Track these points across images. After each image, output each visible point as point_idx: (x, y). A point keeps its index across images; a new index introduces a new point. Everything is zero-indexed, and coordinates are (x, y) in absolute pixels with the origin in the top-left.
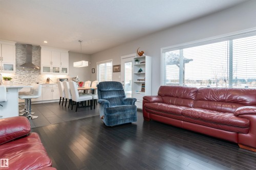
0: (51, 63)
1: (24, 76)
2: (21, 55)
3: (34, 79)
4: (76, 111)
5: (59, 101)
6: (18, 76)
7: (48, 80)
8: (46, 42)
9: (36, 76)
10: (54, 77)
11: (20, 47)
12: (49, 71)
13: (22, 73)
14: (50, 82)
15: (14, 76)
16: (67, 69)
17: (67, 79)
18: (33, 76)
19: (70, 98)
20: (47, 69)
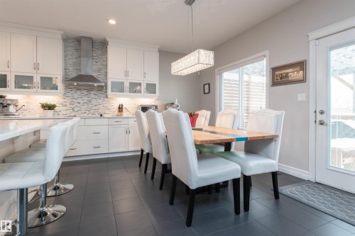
0: (127, 74)
1: (80, 100)
2: (75, 60)
3: (96, 108)
4: (189, 224)
5: (140, 153)
6: (68, 101)
7: (120, 109)
8: (112, 22)
9: (100, 101)
10: (131, 102)
11: (72, 44)
12: (122, 90)
13: (76, 95)
14: (125, 114)
15: (62, 101)
16: (155, 85)
17: (156, 107)
18: (94, 102)
19: (163, 162)
20: (119, 87)
